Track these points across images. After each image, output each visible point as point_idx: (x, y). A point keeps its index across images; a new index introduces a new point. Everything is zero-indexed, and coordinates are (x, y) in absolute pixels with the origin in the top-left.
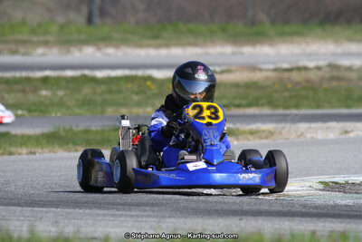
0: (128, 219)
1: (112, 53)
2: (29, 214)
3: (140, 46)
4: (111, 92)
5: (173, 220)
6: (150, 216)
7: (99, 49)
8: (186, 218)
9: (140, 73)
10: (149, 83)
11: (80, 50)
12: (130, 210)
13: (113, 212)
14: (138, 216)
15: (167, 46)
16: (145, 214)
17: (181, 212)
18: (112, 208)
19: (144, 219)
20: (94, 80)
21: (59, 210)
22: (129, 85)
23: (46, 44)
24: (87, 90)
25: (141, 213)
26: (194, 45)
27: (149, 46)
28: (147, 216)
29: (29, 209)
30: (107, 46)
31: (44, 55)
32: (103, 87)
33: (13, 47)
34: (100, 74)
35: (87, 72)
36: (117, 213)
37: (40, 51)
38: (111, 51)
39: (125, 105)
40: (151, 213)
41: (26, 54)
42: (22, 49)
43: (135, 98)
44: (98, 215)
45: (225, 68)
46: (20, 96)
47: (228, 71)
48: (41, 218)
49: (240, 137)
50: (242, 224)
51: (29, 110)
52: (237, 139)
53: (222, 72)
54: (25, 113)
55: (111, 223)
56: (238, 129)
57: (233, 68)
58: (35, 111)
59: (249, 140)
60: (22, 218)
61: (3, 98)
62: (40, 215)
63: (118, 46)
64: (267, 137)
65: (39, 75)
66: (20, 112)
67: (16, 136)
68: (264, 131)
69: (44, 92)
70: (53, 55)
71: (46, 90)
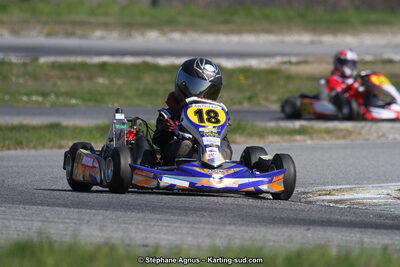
0: (184, 225)
1: (178, 39)
2: (75, 216)
3: (209, 31)
5: (233, 227)
6: (208, 223)
7: (164, 33)
8: (248, 225)
11: (143, 34)
12: (186, 215)
13: (167, 216)
14: (194, 223)
15: (239, 32)
16: (203, 220)
17: (243, 220)
18: (167, 213)
19: (202, 226)
20: (156, 68)
21: (109, 212)
23: (106, 26)
24: (148, 79)
25: (198, 219)
26: (269, 32)
27: (219, 32)
28: (204, 223)
29: (77, 210)
30: (172, 31)
31: (102, 38)
32: (166, 77)
33: (69, 28)
34: (163, 62)
35: (149, 59)
36: (173, 217)
37: (98, 33)
38: (176, 36)
40: (209, 219)
41: (84, 37)
42: (79, 32)
44: (151, 220)
45: (301, 59)
46: (74, 83)
47: (305, 62)
48: (88, 221)
49: (314, 136)
50: (309, 234)
51: (84, 100)
52: (312, 139)
53: (298, 63)
54: (79, 102)
55: (164, 229)
56: (312, 128)
57: (310, 59)
58: (90, 100)
59: (324, 139)
60: (67, 221)
61: (55, 85)
62: (87, 218)
63: (184, 32)
64: (344, 137)
65: (96, 60)
66: (73, 101)
67: (67, 128)
68: (341, 130)
69: (101, 80)
70: (112, 39)
71: (103, 77)
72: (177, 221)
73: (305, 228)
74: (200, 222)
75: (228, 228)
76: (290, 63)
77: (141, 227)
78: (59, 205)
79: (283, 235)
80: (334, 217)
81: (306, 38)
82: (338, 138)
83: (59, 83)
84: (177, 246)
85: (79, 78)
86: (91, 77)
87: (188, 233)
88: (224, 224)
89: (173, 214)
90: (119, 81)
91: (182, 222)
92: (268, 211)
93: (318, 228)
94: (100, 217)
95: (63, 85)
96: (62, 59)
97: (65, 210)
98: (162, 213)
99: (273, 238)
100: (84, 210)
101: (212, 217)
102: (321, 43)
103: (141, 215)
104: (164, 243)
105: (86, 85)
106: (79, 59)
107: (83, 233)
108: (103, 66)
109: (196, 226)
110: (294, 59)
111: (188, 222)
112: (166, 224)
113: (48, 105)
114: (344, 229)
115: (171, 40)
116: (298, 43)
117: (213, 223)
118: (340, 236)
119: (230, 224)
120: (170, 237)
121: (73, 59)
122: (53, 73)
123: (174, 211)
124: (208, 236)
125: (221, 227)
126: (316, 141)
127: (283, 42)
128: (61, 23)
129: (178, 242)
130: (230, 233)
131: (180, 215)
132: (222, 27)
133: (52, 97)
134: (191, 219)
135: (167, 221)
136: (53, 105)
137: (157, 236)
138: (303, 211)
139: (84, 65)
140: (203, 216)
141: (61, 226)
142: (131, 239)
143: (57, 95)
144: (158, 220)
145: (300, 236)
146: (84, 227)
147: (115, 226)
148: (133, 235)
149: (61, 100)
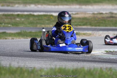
0: (42, 62)
1: (40, 7)
2: (10, 59)
3: (49, 5)
4: (39, 20)
5: (57, 62)
6: (50, 61)
7: (36, 5)
8: (61, 61)
9: (49, 14)
10: (51, 17)
11: (30, 5)
12: (43, 59)
13: (37, 59)
14: (45, 61)
15: (58, 5)
16: (48, 60)
17: (59, 60)
18: (37, 58)
19: (47, 62)
20: (34, 15)
21: (20, 58)
22: (45, 18)
23: (19, 3)
24: (31, 19)
25: (46, 60)
26: (66, 5)
27: (52, 5)
28: (48, 61)
29: (11, 57)
30: (38, 5)
31: (17, 7)
32: (37, 18)
33: (8, 4)
34: (36, 14)
35: (32, 13)
36: (39, 59)
37: (17, 5)
38: (39, 6)
39: (44, 24)
40: (50, 60)
41: (12, 6)
42: (11, 5)
43: (47, 22)
44: (33, 60)
45: (76, 13)
46: (10, 20)
47: (77, 14)
48: (14, 61)
49: (80, 35)
50: (79, 64)
51: (13, 25)
52: (79, 36)
53: (75, 14)
54: (11, 26)
55: (36, 63)
56: (79, 33)
57: (79, 13)
58: (14, 25)
59: (83, 36)
60: (8, 60)
61: (4, 21)
62: (14, 60)
63: (42, 5)
64: (89, 36)
65: (16, 13)
66: (9, 25)
67: (8, 33)
68: (88, 34)
69: (17, 19)
70: (21, 7)
71: (18, 18)
72: (40, 60)
73: (78, 62)
74: (47, 61)
75: (55, 62)
76: (73, 14)
77: (30, 62)
78: (5, 56)
79: (71, 64)
80: (86, 59)
81: (77, 7)
82: (87, 36)
83: (5, 20)
84: (40, 68)
85: (11, 19)
86: (15, 18)
87: (44, 64)
88: (54, 61)
89: (39, 58)
90: (23, 20)
91: (42, 60)
92: (67, 57)
93: (82, 62)
94: (18, 59)
95: (6, 21)
96: (6, 13)
97: (7, 57)
98: (36, 58)
99: (69, 65)
100: (13, 57)
101: (50, 59)
102: (82, 8)
103: (30, 59)
104: (36, 67)
105: (13, 21)
106: (11, 13)
107: (13, 64)
108: (18, 15)
109: (46, 62)
110: (74, 13)
111: (44, 61)
112: (37, 61)
113: (2, 27)
114: (89, 63)
115: (38, 7)
116: (75, 8)
117: (51, 61)
118: (88, 65)
119: (56, 61)
120: (38, 65)
121: (9, 13)
122: (3, 17)
123: (40, 57)
124: (50, 65)
125: (53, 62)
126: (81, 37)
127: (71, 8)
128: (6, 2)
129: (41, 67)
130: (56, 64)
131: (41, 58)
132: (53, 4)
133: (3, 24)
134: (44, 60)
135: (38, 60)
136: (3, 26)
137: (35, 65)
138: (77, 57)
139: (12, 15)
140: (48, 59)
141: (6, 62)
142: (27, 66)
143: (5, 24)
144: (35, 60)
145: (76, 65)
146: (13, 62)
147: (22, 62)
148: (27, 65)
149: (6, 25)
